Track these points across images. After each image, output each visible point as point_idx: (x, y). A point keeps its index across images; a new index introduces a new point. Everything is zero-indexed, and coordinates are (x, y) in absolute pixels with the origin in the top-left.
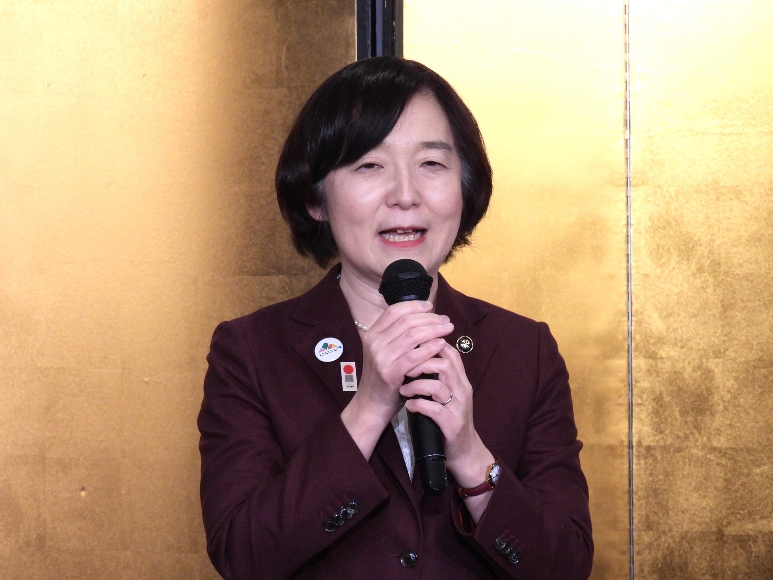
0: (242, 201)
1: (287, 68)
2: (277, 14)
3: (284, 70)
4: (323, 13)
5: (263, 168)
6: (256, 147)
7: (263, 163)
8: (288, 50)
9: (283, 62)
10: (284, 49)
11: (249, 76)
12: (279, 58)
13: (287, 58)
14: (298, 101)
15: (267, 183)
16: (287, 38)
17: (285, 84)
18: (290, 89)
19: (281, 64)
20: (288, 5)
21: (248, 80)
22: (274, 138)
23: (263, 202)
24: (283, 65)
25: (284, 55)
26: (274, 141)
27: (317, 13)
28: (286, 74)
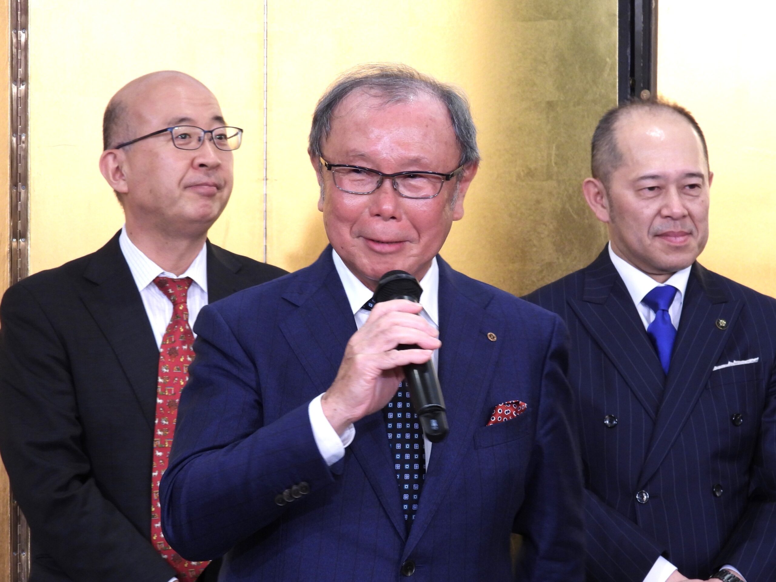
0: (515, 278)
1: (556, 163)
2: (548, 117)
3: (554, 165)
4: (588, 117)
5: (535, 249)
6: (528, 232)
7: (535, 246)
8: (558, 148)
9: (553, 158)
10: (554, 148)
11: (523, 171)
12: (549, 155)
13: (557, 155)
14: (566, 192)
15: (537, 263)
16: (556, 138)
17: (554, 177)
18: (559, 182)
19: (551, 160)
20: (558, 109)
21: (522, 174)
22: (544, 224)
23: (535, 279)
24: (553, 161)
25: (554, 152)
26: (544, 227)
27: (583, 117)
28: (555, 169)
